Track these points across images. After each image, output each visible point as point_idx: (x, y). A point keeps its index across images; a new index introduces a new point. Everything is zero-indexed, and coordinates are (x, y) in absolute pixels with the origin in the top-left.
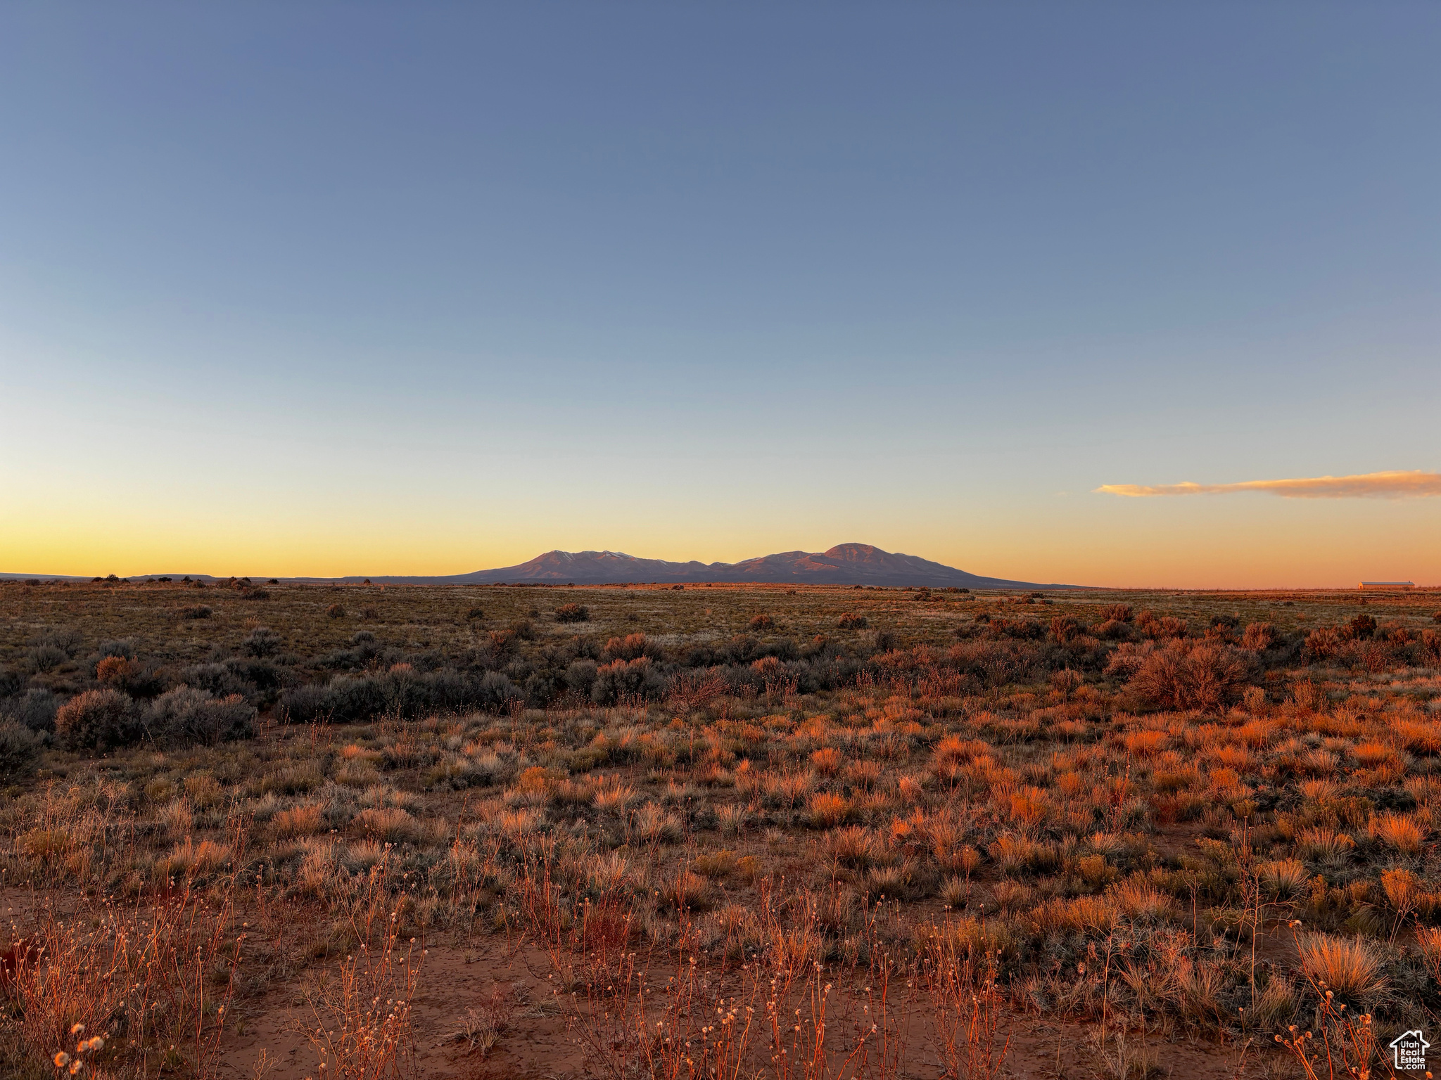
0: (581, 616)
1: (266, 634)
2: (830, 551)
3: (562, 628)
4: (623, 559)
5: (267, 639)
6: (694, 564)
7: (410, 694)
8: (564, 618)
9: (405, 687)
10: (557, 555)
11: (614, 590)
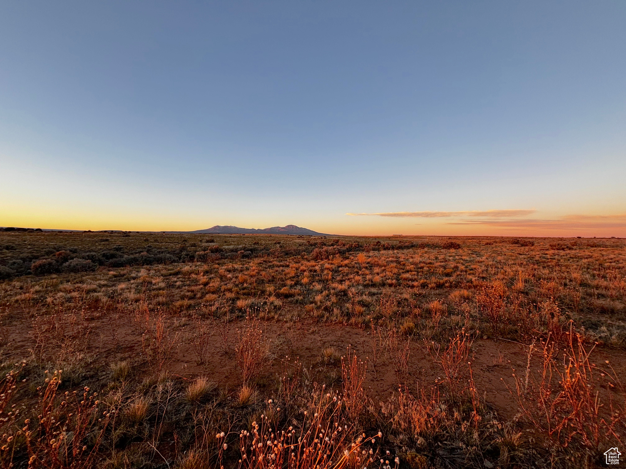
0: (212, 241)
1: (120, 245)
2: (286, 227)
3: (207, 244)
4: (235, 228)
5: (120, 247)
6: (253, 229)
7: (145, 259)
8: (208, 241)
9: (144, 258)
10: (218, 226)
11: (227, 235)
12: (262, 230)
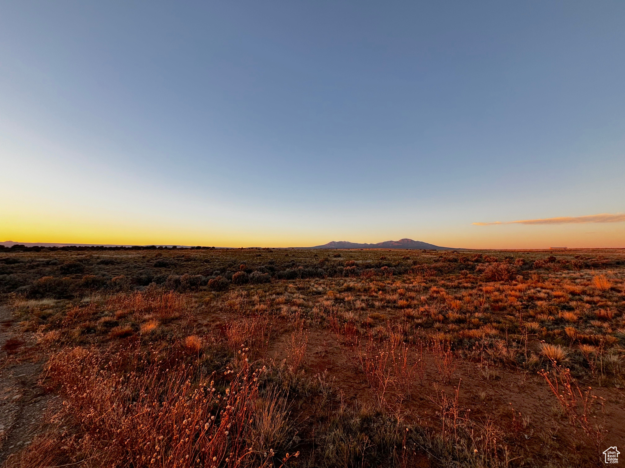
0: (339, 256)
2: (400, 241)
3: (335, 259)
4: (349, 243)
5: (273, 261)
7: (302, 273)
8: (335, 256)
10: (333, 242)
11: (347, 250)
12: (374, 245)
